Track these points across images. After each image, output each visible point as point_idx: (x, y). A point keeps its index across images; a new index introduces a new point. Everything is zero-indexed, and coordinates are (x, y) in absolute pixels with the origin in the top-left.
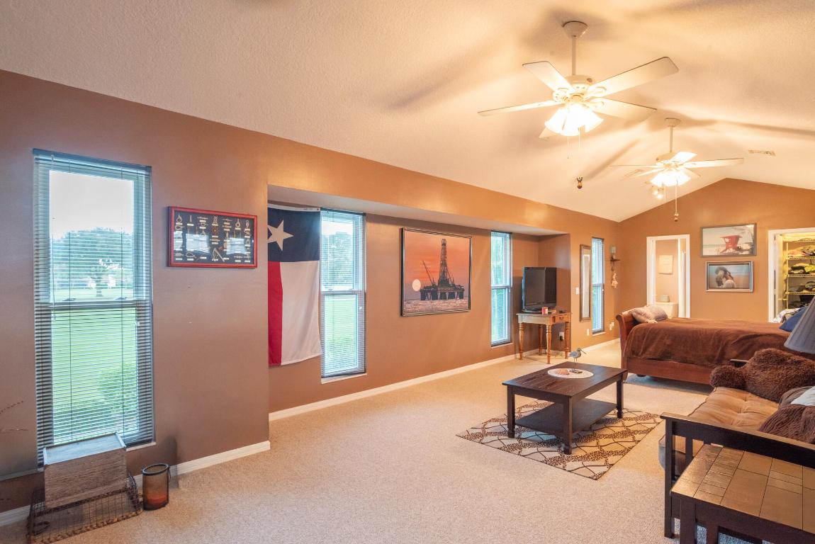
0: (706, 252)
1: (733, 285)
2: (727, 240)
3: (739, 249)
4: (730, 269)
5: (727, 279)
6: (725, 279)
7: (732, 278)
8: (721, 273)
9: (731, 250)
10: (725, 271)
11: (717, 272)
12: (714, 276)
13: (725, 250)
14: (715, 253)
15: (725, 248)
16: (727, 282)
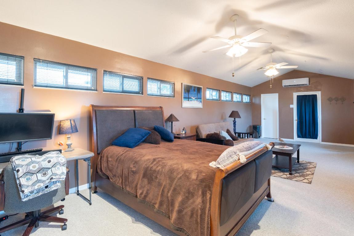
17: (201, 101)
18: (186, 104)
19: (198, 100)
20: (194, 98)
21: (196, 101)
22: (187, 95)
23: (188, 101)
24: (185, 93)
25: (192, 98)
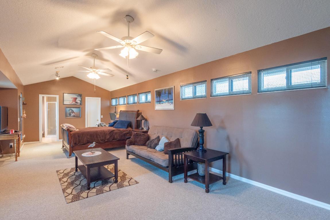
0: (65, 103)
1: (75, 116)
2: (73, 99)
3: (77, 102)
4: (74, 110)
5: (73, 113)
6: (72, 113)
7: (74, 113)
8: (71, 111)
9: (74, 103)
10: (72, 110)
11: (69, 111)
12: (68, 112)
13: (72, 103)
14: (69, 104)
15: (72, 102)
16: (72, 114)
17: (172, 102)
18: (158, 107)
19: (170, 101)
20: (165, 101)
21: (167, 103)
22: (158, 99)
23: (160, 104)
24: (157, 97)
25: (163, 100)
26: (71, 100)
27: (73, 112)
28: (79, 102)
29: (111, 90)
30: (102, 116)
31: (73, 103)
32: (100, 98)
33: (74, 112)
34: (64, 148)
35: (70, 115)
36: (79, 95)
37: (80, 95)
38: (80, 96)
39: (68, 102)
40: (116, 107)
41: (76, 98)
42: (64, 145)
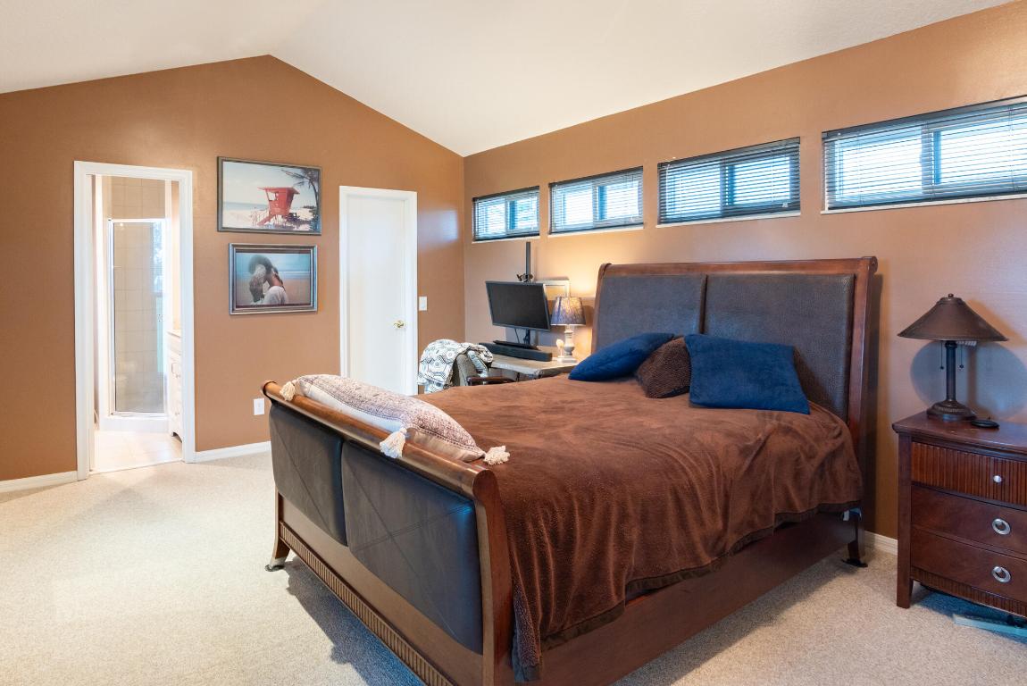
0: (228, 222)
1: (283, 299)
2: (272, 196)
3: (293, 219)
4: (278, 261)
5: (272, 284)
6: (266, 285)
7: (281, 282)
8: (260, 270)
9: (279, 220)
10: (268, 267)
11: (252, 268)
13: (268, 219)
14: (248, 225)
15: (267, 213)
16: (270, 292)
26: (263, 199)
27: (271, 275)
28: (305, 215)
29: (464, 152)
30: (424, 300)
31: (272, 221)
32: (415, 194)
33: (280, 274)
34: (291, 556)
35: (258, 294)
36: (306, 170)
37: (313, 175)
38: (311, 181)
39: (248, 213)
40: (528, 244)
41: (290, 194)
42: (288, 537)
